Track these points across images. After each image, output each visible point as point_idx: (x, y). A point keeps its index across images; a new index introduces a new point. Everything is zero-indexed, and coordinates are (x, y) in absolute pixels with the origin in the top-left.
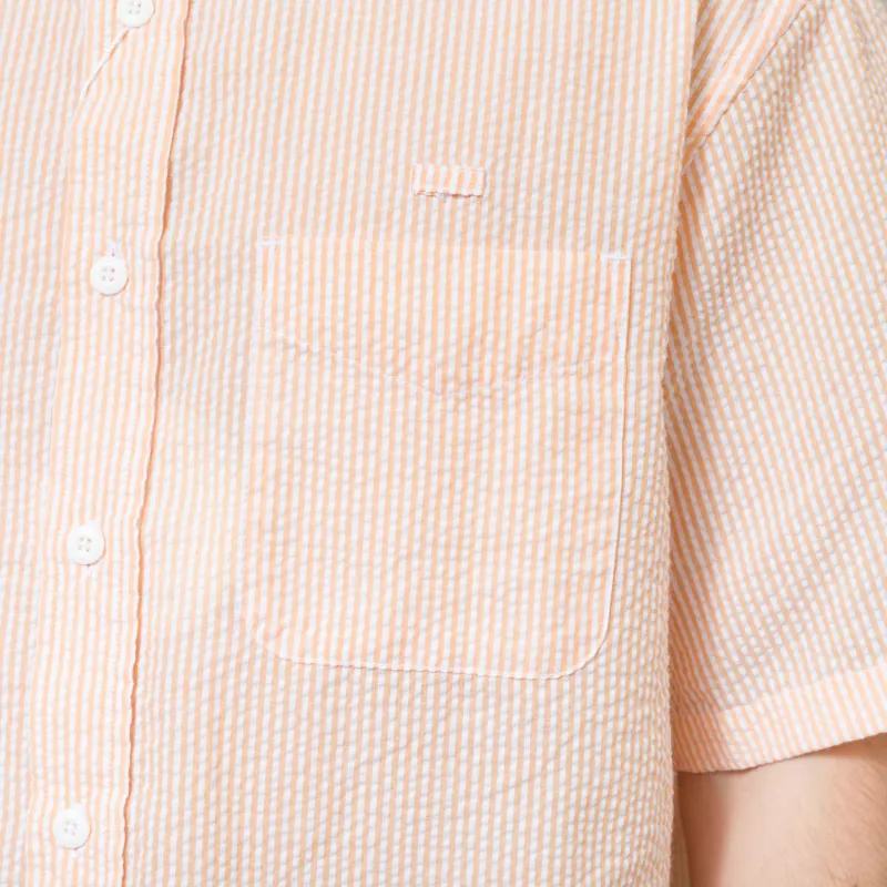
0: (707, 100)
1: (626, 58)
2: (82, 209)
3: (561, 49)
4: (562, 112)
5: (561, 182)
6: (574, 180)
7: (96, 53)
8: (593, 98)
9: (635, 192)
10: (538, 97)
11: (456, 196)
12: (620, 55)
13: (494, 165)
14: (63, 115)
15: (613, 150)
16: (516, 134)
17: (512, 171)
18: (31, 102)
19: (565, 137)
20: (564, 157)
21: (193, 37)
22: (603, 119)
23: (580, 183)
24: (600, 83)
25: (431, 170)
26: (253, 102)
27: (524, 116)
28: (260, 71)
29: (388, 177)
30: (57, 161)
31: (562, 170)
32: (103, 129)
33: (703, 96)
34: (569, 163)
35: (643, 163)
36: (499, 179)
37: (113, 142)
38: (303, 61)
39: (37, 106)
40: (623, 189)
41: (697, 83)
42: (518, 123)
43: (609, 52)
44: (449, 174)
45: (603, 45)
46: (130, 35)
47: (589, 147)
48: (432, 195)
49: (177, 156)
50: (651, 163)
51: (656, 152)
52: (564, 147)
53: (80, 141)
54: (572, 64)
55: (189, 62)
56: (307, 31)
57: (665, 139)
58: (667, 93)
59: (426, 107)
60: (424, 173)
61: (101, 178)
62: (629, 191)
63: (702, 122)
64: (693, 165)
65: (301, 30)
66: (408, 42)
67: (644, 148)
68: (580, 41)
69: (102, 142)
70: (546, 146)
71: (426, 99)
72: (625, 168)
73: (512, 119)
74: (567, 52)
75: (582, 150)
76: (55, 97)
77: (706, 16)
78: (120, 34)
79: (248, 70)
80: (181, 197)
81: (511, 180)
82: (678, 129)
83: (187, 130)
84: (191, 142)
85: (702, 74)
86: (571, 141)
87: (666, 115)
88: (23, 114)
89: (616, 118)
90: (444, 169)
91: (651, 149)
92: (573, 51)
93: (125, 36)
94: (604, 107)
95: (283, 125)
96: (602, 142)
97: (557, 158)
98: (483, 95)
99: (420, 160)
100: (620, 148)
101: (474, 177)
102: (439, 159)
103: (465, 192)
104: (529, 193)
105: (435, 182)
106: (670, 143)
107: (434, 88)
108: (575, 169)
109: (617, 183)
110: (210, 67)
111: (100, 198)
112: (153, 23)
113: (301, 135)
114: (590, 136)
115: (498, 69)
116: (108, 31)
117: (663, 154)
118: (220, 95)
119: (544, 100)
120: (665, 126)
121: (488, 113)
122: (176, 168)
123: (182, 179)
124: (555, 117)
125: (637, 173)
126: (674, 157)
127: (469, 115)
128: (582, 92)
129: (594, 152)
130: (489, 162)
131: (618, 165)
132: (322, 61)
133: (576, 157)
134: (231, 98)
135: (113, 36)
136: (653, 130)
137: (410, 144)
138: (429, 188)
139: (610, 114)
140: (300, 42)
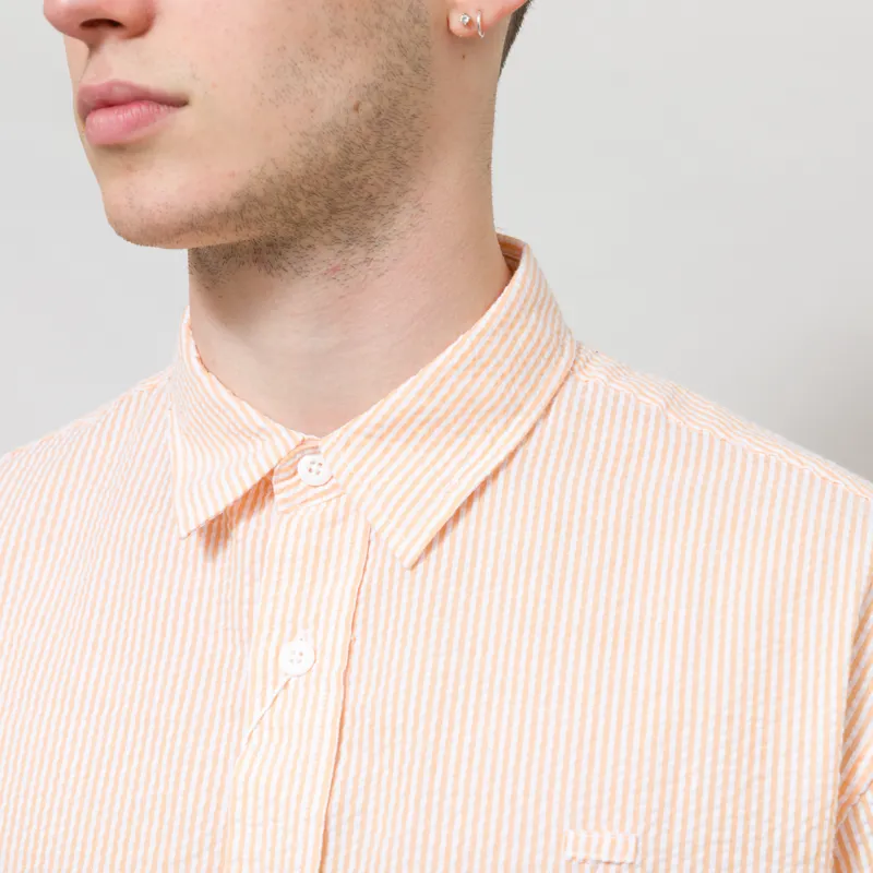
0: (860, 759)
1: (778, 720)
2: (240, 859)
3: (712, 712)
4: (713, 777)
5: (714, 848)
6: (726, 847)
7: (258, 701)
8: (745, 761)
9: (788, 860)
10: (690, 759)
11: (608, 863)
12: (772, 717)
13: (646, 832)
14: (226, 759)
15: (766, 815)
16: (668, 799)
17: (664, 836)
18: (195, 745)
19: (717, 802)
20: (716, 823)
21: (351, 689)
22: (756, 783)
23: (732, 851)
24: (752, 746)
25: (583, 836)
26: (408, 758)
27: (676, 780)
28: (415, 728)
29: (541, 842)
30: (219, 807)
31: (715, 836)
32: (263, 780)
33: (856, 754)
34: (721, 829)
35: (796, 829)
36: (651, 846)
37: (273, 793)
38: (458, 717)
39: (201, 748)
40: (776, 855)
41: (850, 742)
42: (669, 787)
43: (760, 714)
44: (601, 840)
45: (755, 707)
46: (291, 683)
47: (741, 812)
48: (585, 861)
49: (334, 810)
50: (804, 829)
51: (809, 819)
52: (717, 813)
53: (240, 791)
54: (724, 727)
55: (348, 715)
56: (462, 687)
57: (817, 806)
58: (820, 759)
59: (578, 771)
60: (577, 838)
61: (260, 830)
62: (782, 859)
63: (855, 782)
64: (847, 824)
65: (456, 686)
66: (560, 702)
67: (797, 814)
68: (731, 704)
69: (262, 794)
70: (698, 811)
71: (578, 762)
72: (777, 834)
73: (663, 783)
74: (718, 715)
75: (734, 817)
76: (219, 741)
77: (857, 676)
78: (282, 681)
79: (404, 725)
80: (337, 852)
81: (663, 845)
82: (831, 794)
83: (344, 783)
84: (348, 796)
85: (854, 733)
86: (723, 806)
87: (819, 781)
88: (186, 757)
89: (768, 782)
90: (595, 836)
91: (804, 814)
92: (725, 713)
93: (286, 685)
94: (756, 770)
95: (437, 784)
96: (754, 808)
97: (709, 822)
98: (635, 758)
99: (573, 827)
100: (773, 813)
101: (626, 844)
102: (591, 824)
103: (616, 859)
104: (681, 859)
105: (587, 849)
106: (822, 810)
107: (586, 750)
108: (727, 834)
109: (770, 850)
110: (367, 721)
111: (257, 849)
112: (314, 674)
113: (455, 794)
114: (742, 800)
115: (649, 733)
116: (271, 678)
117: (816, 821)
118: (376, 749)
119: (696, 763)
120: (818, 793)
121: (639, 778)
122: (333, 822)
123: (338, 834)
124: (707, 782)
125: (790, 839)
126: (826, 823)
127: (621, 779)
128: (734, 756)
129: (747, 818)
130: (641, 828)
131: (771, 831)
132: (476, 718)
133: (728, 822)
134: (387, 751)
135: (275, 683)
136: (805, 797)
137: (562, 809)
138: (581, 855)
139: (762, 778)
140: (455, 698)
